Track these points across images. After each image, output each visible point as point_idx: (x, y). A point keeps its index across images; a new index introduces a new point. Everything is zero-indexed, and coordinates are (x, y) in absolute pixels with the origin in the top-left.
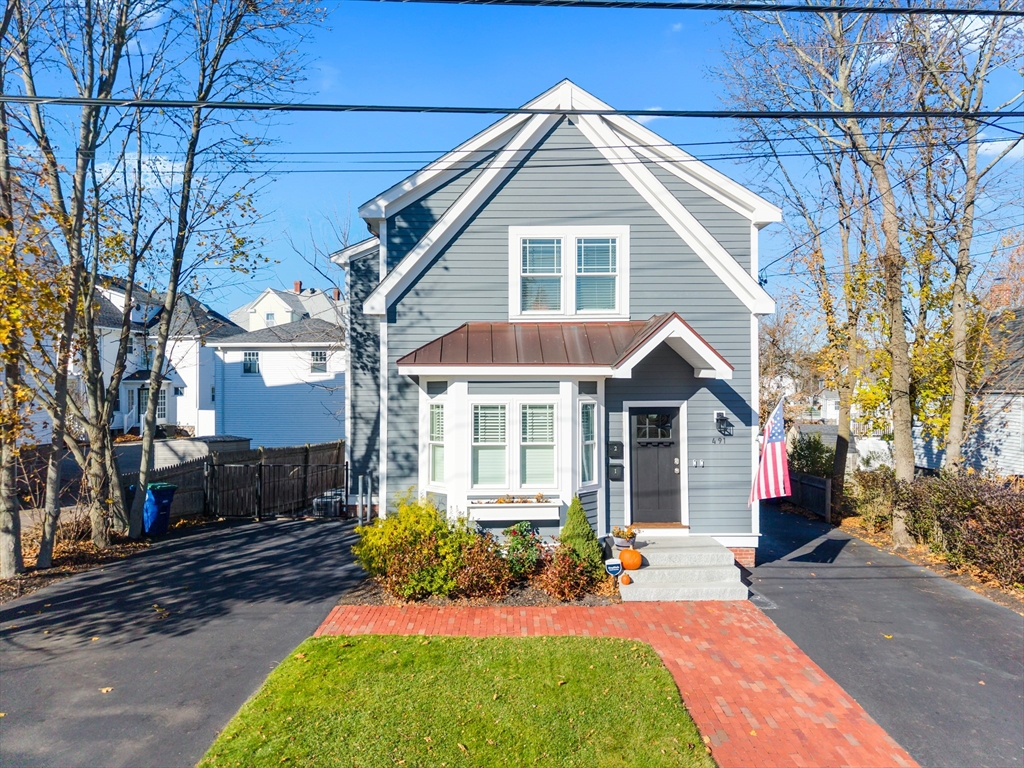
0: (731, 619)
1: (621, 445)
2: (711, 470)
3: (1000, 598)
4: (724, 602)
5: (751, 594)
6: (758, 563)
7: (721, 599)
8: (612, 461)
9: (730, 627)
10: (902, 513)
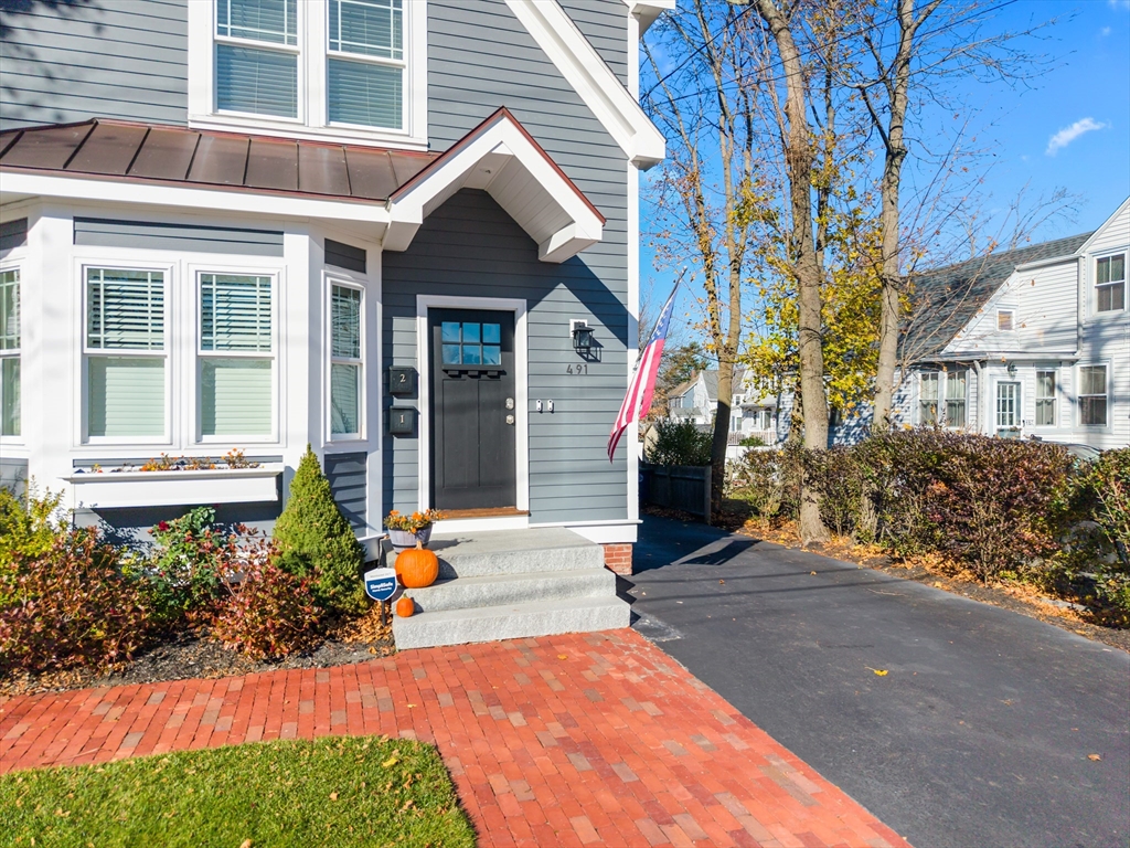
0: (604, 667)
1: (413, 374)
2: (565, 418)
3: (981, 594)
4: (588, 634)
5: (634, 618)
6: (635, 571)
7: (584, 630)
8: (397, 402)
9: (604, 683)
10: (815, 496)
